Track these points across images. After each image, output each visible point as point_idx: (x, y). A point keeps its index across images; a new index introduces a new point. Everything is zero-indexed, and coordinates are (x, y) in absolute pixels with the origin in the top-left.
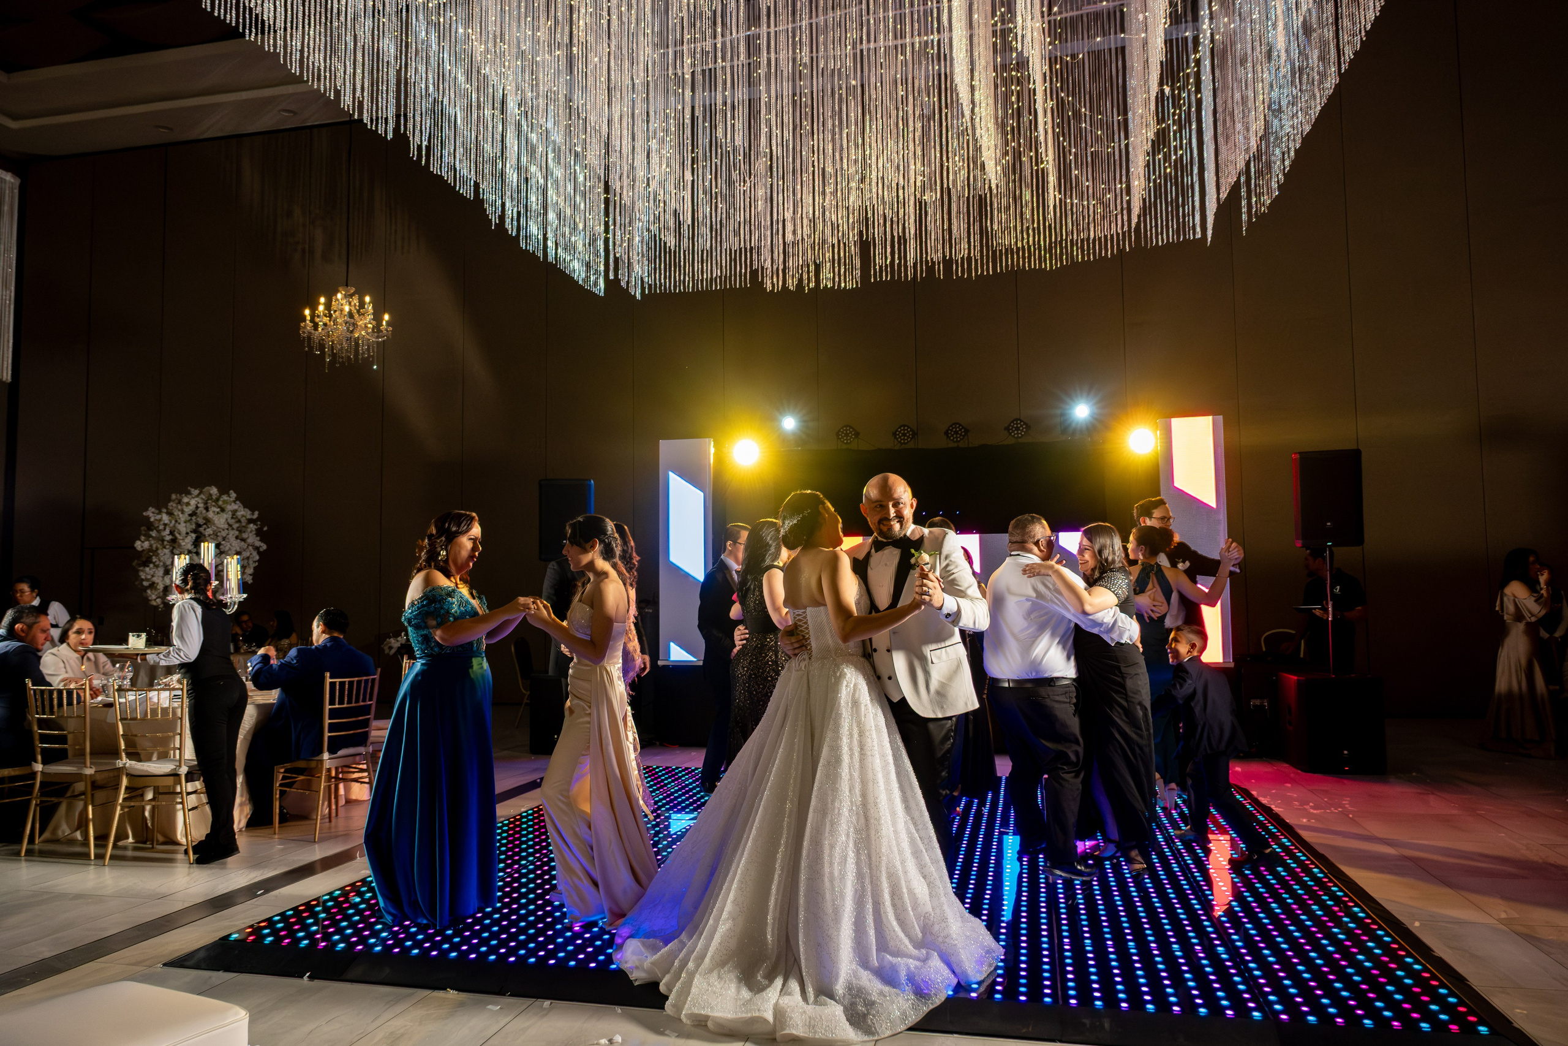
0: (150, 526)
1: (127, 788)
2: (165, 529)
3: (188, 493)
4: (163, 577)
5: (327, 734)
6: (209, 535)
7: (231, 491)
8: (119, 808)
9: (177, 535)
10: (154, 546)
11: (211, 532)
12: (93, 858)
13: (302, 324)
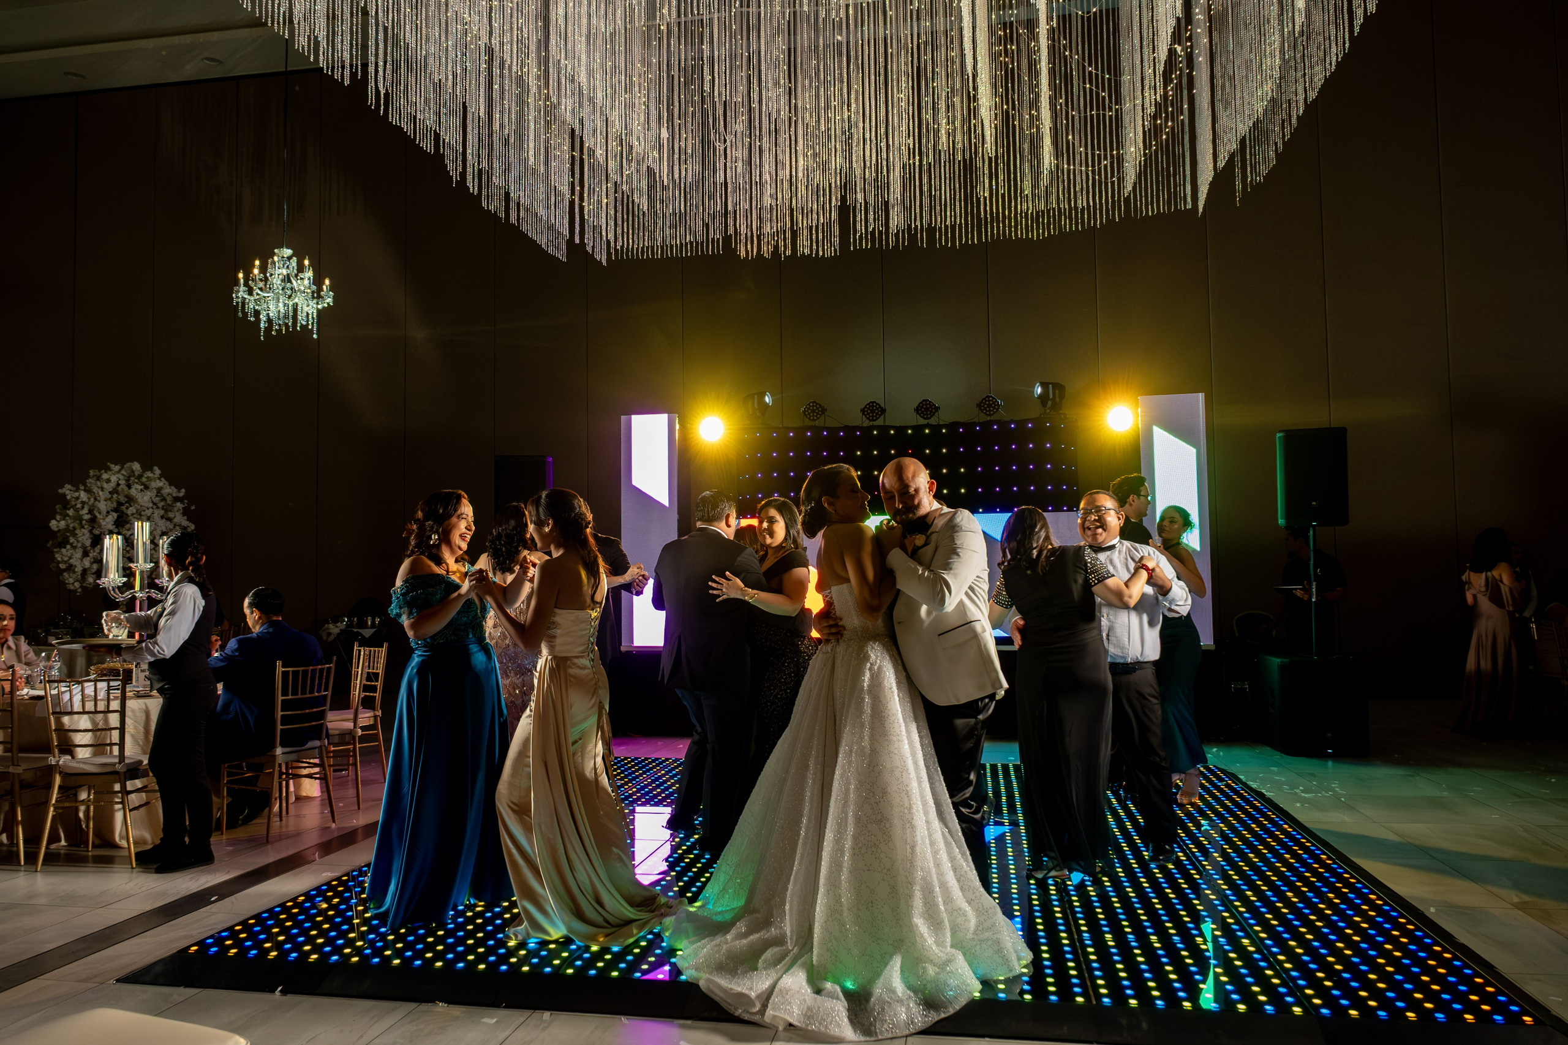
0: (66, 504)
1: (60, 787)
2: (83, 508)
3: (108, 469)
4: (82, 560)
5: (280, 727)
6: (132, 515)
7: (156, 468)
8: (52, 809)
9: (97, 514)
10: (71, 525)
11: (135, 511)
12: (22, 863)
13: (235, 288)
